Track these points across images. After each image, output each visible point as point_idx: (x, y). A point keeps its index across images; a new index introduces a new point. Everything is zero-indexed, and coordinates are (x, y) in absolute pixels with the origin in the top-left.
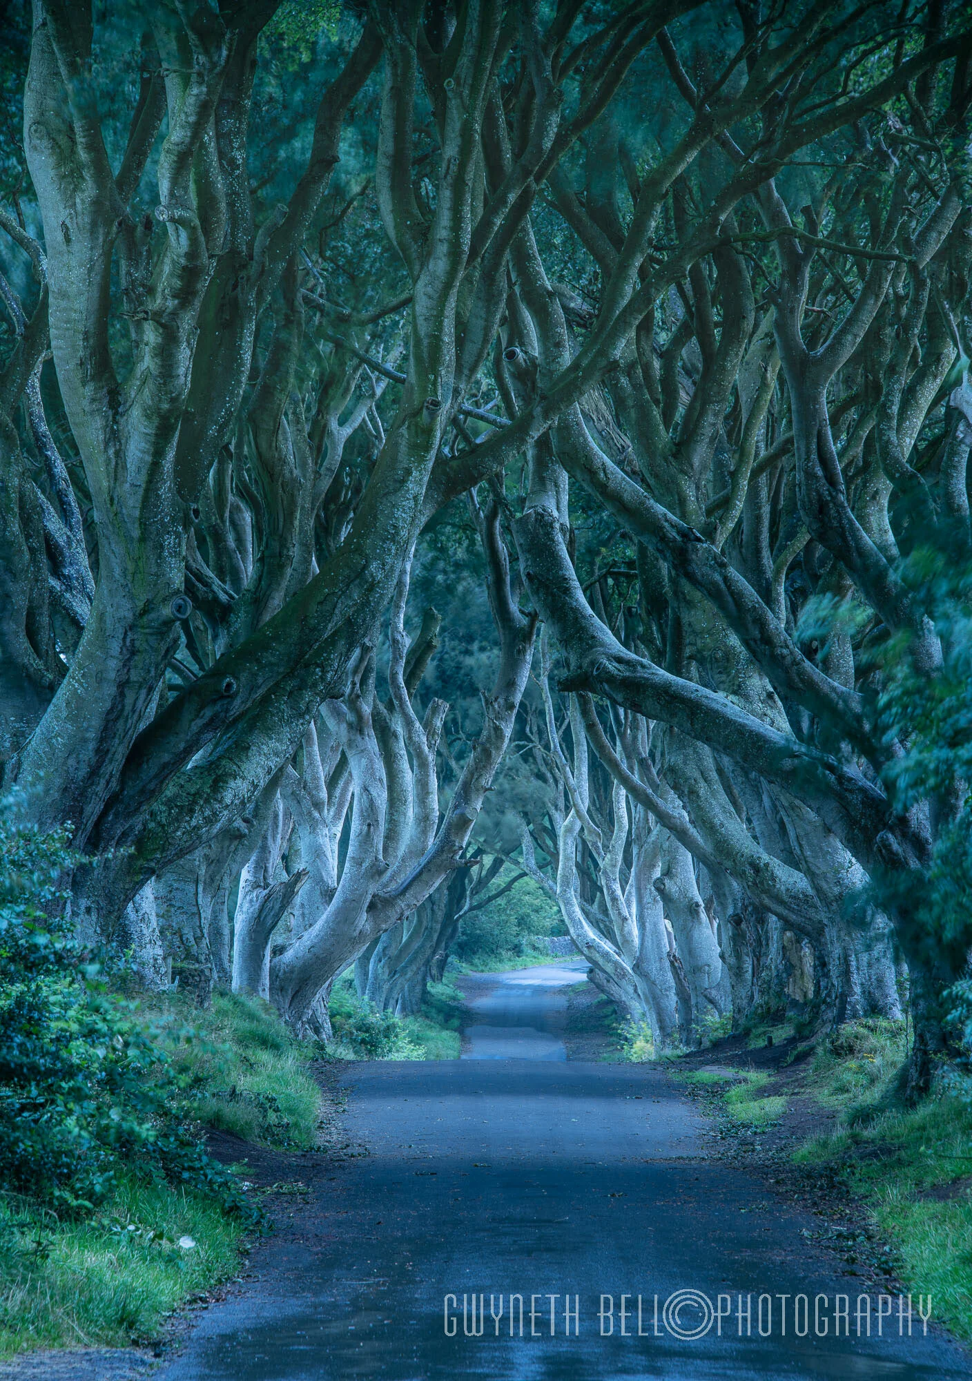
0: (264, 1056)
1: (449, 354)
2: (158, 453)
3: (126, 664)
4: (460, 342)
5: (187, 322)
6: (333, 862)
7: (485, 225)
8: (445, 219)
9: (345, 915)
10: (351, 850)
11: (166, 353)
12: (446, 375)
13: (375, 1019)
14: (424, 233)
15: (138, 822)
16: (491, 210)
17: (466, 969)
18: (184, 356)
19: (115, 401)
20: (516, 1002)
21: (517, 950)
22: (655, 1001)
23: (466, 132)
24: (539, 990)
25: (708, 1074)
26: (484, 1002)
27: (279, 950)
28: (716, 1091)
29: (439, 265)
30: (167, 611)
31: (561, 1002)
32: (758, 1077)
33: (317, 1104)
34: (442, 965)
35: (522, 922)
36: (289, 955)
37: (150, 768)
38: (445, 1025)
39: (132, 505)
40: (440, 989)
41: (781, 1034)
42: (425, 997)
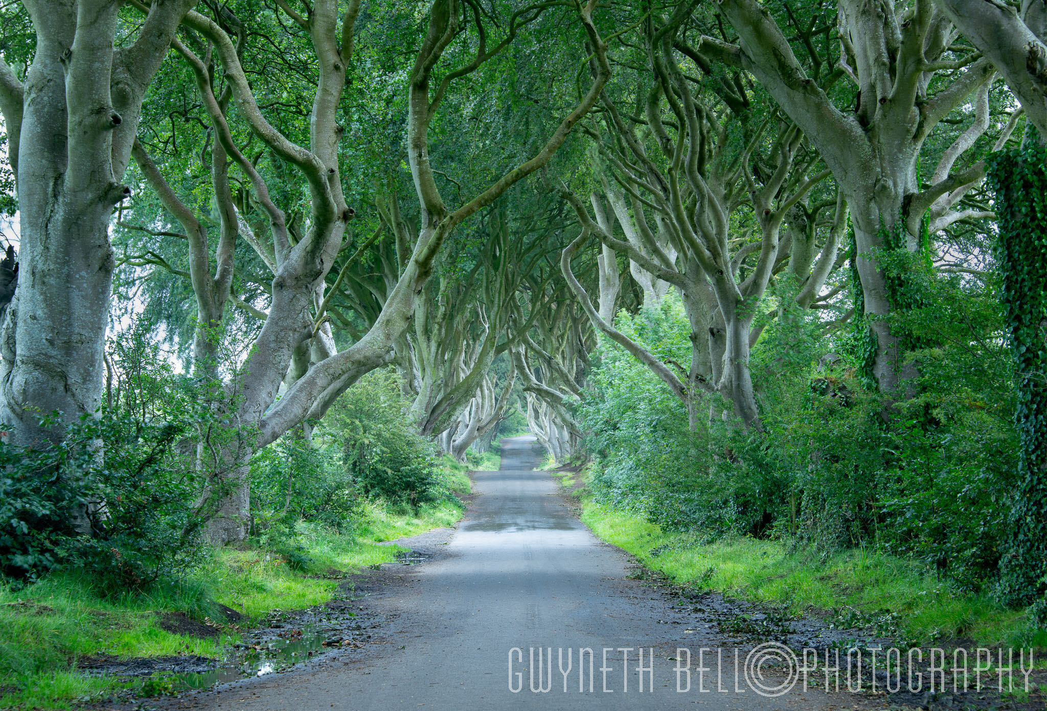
0: (456, 472)
1: (498, 326)
2: (438, 350)
3: (431, 393)
4: (500, 322)
5: (444, 324)
6: (468, 417)
7: (505, 300)
8: (497, 300)
9: (471, 432)
10: (472, 415)
11: (440, 330)
12: (497, 331)
13: (477, 455)
14: (492, 302)
15: (433, 426)
16: (506, 297)
17: (502, 436)
18: (443, 330)
19: (429, 339)
20: (517, 446)
21: (517, 431)
22: (554, 449)
23: (501, 282)
24: (524, 443)
25: (560, 474)
26: (508, 447)
27: (454, 441)
28: (561, 478)
29: (496, 309)
30: (439, 382)
31: (530, 446)
32: (570, 474)
33: (469, 483)
34: (495, 436)
35: (519, 423)
36: (457, 442)
37: (436, 414)
38: (496, 454)
39: (432, 360)
40: (495, 443)
41: (579, 463)
42: (490, 446)
